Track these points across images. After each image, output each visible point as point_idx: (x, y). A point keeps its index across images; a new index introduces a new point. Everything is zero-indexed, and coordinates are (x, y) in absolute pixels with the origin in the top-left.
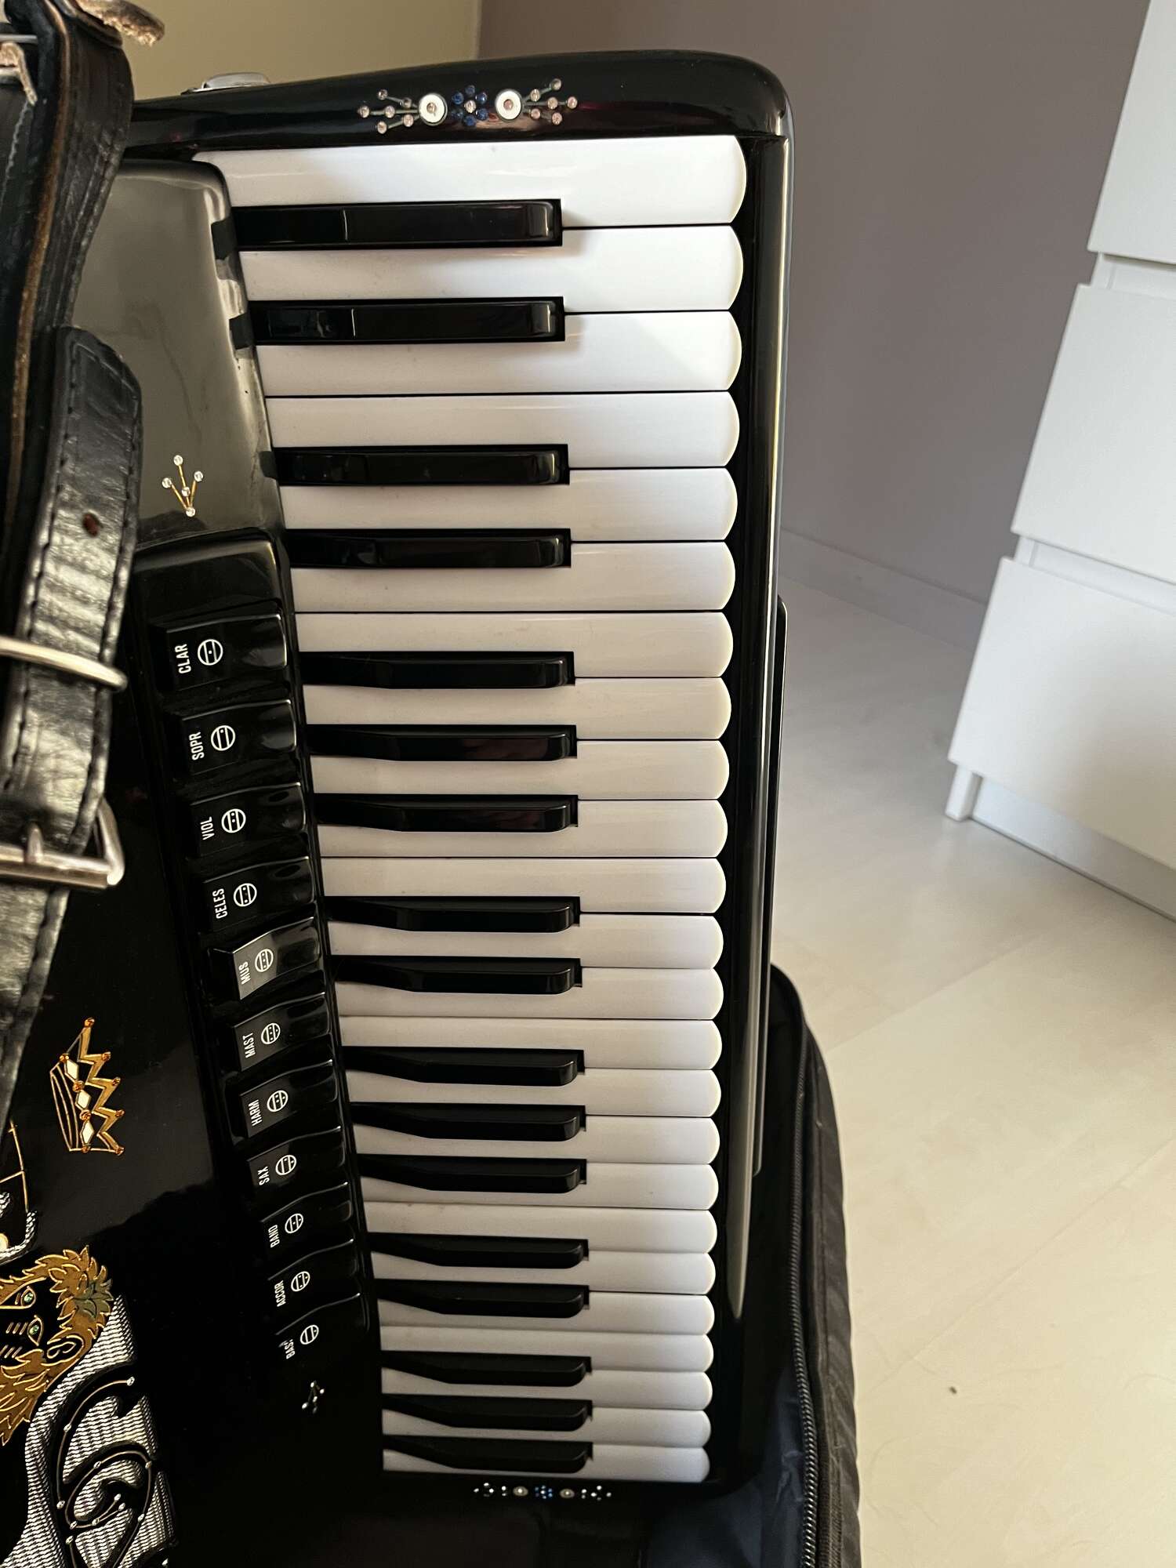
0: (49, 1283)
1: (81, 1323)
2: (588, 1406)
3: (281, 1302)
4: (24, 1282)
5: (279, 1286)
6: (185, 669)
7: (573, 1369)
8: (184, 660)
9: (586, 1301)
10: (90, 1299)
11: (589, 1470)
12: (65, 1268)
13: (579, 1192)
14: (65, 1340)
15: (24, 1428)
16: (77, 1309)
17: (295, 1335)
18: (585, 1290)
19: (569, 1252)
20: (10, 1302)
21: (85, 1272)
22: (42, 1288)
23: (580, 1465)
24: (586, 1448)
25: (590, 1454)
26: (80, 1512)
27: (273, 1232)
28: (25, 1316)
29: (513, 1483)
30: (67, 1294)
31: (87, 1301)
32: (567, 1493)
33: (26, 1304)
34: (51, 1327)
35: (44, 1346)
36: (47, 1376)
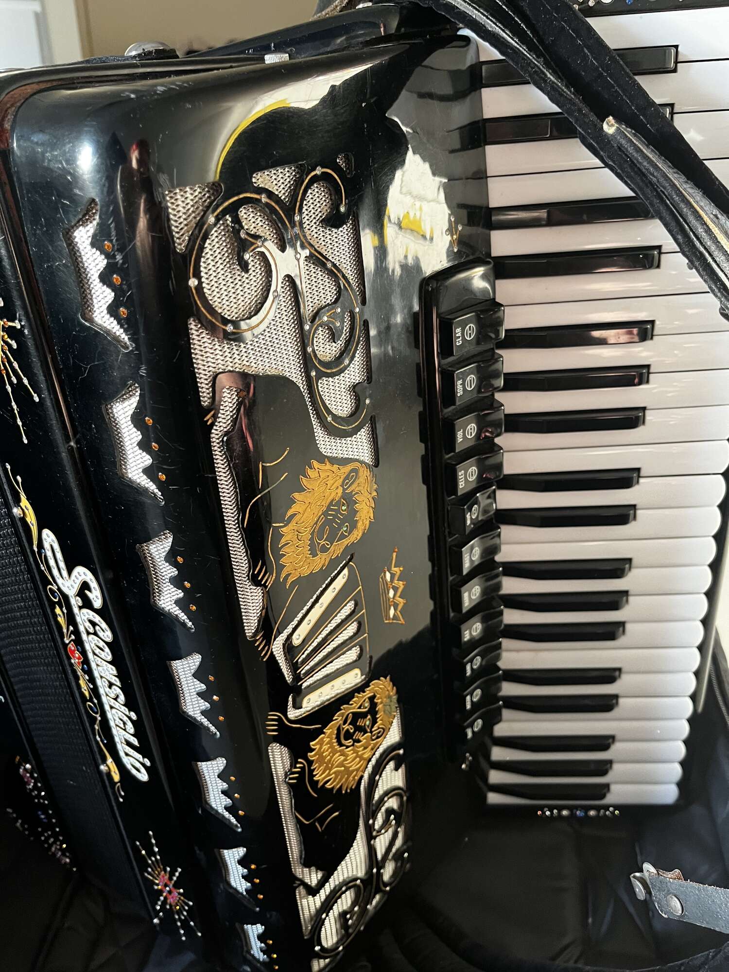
0: (374, 697)
1: (386, 719)
2: (610, 763)
3: (468, 706)
4: (365, 696)
5: (468, 698)
6: (459, 343)
7: (603, 742)
8: (459, 337)
9: (617, 703)
10: (390, 705)
11: (610, 799)
12: (381, 688)
13: (622, 641)
14: (379, 728)
15: (362, 777)
16: (384, 711)
17: (471, 725)
18: (616, 697)
19: (609, 675)
20: (360, 708)
21: (388, 690)
22: (372, 699)
23: (603, 797)
24: (607, 787)
25: (609, 790)
26: (377, 827)
27: (468, 667)
28: (363, 715)
29: (560, 808)
30: (381, 703)
31: (388, 707)
32: (592, 813)
33: (366, 708)
34: (374, 721)
35: (371, 732)
36: (372, 749)
